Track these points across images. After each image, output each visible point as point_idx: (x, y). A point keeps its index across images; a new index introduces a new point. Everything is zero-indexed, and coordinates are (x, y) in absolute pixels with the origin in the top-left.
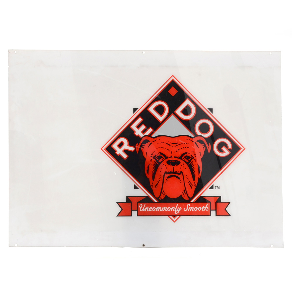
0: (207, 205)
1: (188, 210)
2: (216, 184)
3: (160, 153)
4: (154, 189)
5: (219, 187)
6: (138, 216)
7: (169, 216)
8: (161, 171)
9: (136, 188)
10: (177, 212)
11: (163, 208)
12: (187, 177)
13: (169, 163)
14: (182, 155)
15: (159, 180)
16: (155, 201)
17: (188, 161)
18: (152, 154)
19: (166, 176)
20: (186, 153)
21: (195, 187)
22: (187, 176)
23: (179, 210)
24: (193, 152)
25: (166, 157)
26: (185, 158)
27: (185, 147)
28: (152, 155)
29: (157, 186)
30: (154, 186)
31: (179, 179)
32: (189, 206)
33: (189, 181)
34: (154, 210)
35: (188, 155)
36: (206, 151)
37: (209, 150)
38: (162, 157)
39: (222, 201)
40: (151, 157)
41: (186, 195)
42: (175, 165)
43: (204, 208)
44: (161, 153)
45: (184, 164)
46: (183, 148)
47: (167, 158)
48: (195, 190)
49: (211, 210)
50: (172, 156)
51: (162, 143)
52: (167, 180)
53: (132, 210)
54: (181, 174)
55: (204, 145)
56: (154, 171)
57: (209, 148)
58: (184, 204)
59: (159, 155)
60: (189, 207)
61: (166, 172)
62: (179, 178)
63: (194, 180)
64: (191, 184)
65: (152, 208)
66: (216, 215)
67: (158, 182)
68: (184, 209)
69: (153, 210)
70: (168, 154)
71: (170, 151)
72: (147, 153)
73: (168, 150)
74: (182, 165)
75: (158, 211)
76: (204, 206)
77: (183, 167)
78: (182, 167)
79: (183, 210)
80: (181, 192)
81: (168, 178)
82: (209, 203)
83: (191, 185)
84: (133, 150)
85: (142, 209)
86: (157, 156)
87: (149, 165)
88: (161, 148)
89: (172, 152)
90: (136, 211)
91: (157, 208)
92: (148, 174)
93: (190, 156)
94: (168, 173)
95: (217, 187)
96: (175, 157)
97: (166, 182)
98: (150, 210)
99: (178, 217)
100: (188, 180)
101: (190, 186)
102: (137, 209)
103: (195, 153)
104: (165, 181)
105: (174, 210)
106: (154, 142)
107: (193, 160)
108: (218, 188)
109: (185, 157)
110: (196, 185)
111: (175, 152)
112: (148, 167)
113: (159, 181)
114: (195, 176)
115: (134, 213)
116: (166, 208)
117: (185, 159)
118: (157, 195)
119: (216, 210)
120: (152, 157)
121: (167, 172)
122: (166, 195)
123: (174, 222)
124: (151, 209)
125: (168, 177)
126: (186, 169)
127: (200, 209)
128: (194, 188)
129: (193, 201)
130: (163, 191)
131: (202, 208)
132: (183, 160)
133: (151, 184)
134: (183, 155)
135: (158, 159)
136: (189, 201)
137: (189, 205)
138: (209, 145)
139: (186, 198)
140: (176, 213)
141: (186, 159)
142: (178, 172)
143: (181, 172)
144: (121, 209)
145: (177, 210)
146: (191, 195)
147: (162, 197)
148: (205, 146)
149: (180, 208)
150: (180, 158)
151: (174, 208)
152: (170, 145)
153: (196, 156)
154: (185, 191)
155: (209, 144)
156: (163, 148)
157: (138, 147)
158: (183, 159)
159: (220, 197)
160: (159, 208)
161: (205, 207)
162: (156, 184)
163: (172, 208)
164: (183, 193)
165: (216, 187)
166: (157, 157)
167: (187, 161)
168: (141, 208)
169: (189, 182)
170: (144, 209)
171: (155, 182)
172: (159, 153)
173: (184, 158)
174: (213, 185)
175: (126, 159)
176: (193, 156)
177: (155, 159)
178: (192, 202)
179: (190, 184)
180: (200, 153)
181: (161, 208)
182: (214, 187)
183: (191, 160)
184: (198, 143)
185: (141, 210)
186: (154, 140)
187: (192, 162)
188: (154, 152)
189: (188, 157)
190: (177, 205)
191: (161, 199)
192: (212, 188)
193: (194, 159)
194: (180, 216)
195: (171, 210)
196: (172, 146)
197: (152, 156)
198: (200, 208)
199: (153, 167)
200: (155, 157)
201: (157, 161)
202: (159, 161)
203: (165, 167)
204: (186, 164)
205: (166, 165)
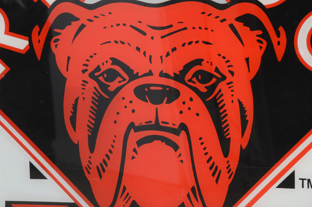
2: (302, 170)
3: (111, 59)
4: (93, 178)
8: (115, 122)
9: (35, 174)
12: (202, 143)
13: (142, 93)
14: (185, 67)
15: (111, 151)
17: (205, 90)
18: (87, 63)
19: (134, 136)
20: (199, 62)
21: (229, 178)
22: (201, 139)
24: (224, 58)
25: (133, 76)
26: (194, 79)
27: (194, 40)
28: (87, 65)
29: (104, 171)
30: (94, 171)
31: (176, 151)
33: (211, 158)
35: (205, 67)
36: (269, 53)
37: (280, 52)
38: (118, 74)
40: (84, 71)
41: (199, 206)
42: (161, 103)
44: (115, 61)
45: (191, 99)
46: (190, 43)
47: (136, 77)
48: (231, 187)
50: (150, 71)
51: (118, 25)
52: (135, 150)
54: (183, 133)
55: (260, 32)
56: (93, 122)
57: (279, 43)
59: (109, 66)
61: (132, 126)
62: (175, 147)
63: (226, 154)
64: (217, 167)
67: (107, 156)
70: (139, 64)
71: (144, 53)
72: (69, 58)
73: (138, 49)
74: (184, 103)
78: (184, 108)
80: (182, 194)
81: (139, 146)
83: (216, 172)
84: (23, 49)
86: (103, 69)
87: (77, 100)
88: (116, 42)
89: (151, 57)
93: (212, 71)
94: (138, 129)
95: (309, 180)
96: (163, 75)
97: (133, 158)
100: (206, 154)
101: (213, 175)
103: (228, 61)
104: (129, 153)
106: (90, 20)
107: (222, 86)
109: (196, 75)
110: (234, 170)
111: (161, 57)
112: (75, 107)
113: (109, 154)
114: (229, 138)
117: (195, 83)
120: (87, 73)
121: (137, 124)
122: (134, 202)
125: (140, 143)
126: (198, 115)
128: (225, 181)
130: (125, 188)
132: (190, 84)
133: (84, 163)
134: (188, 67)
135: (105, 79)
138: (278, 35)
141: (200, 81)
142: (170, 125)
143: (183, 127)
148: (265, 35)
150: (180, 77)
152: (145, 34)
153: (232, 73)
154: (196, 191)
155: (281, 29)
156: (123, 43)
157: (39, 37)
158: (190, 80)
162: (101, 164)
164: (188, 195)
165: (306, 182)
166: (102, 74)
167: (202, 88)
169: (208, 161)
171: (97, 158)
172: (110, 62)
173: (193, 77)
174: (293, 174)
175: (3, 79)
176: (225, 71)
177: (96, 79)
179: (211, 168)
180: (247, 60)
182: (298, 183)
183: (216, 85)
184: (239, 26)
186: (90, 14)
187: (220, 91)
188: (91, 57)
192: (289, 183)
193: (228, 80)
196: (152, 38)
197: (86, 70)
199: (92, 107)
200: (96, 74)
201: (104, 87)
202: (109, 88)
203: (131, 107)
204: (197, 99)
205: (131, 102)
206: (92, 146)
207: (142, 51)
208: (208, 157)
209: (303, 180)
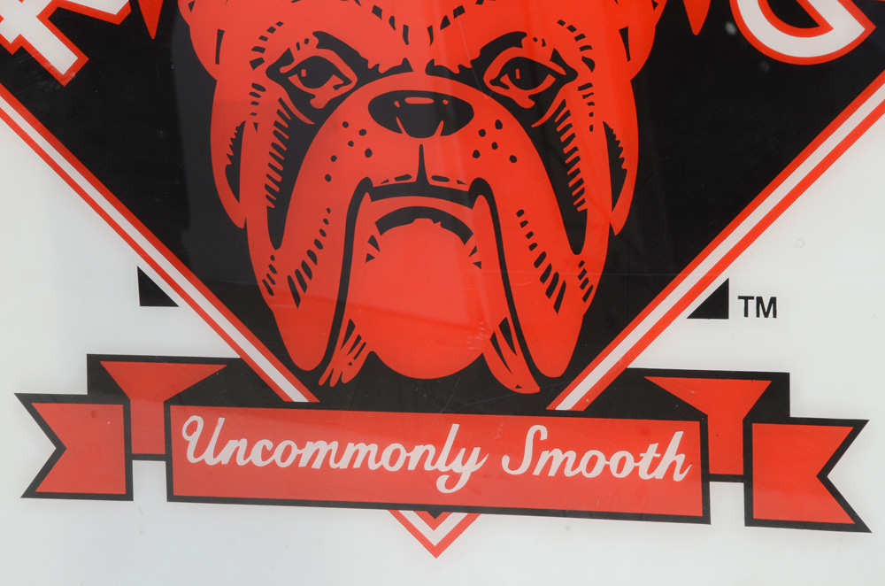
0: (678, 436)
1: (537, 472)
2: (744, 277)
3: (316, 34)
4: (279, 304)
5: (773, 301)
6: (172, 497)
7: (394, 507)
8: (328, 178)
9: (150, 295)
10: (454, 478)
11: (351, 448)
12: (524, 224)
13: (387, 111)
14: (483, 50)
15: (318, 244)
16: (295, 394)
17: (529, 104)
18: (262, 44)
19: (373, 210)
20: (515, 39)
21: (585, 299)
22: (520, 213)
23: (468, 466)
24: (572, 29)
25: (367, 74)
26: (505, 79)
28: (261, 50)
29: (304, 287)
30: (281, 285)
31: (465, 241)
32: (544, 436)
33: (543, 256)
34: (284, 459)
35: (530, 50)
36: (673, 16)
37: (697, 13)
38: (332, 70)
39: (794, 413)
40: (255, 63)
41: (517, 361)
42: (431, 133)
43: (655, 463)
44: (325, 40)
45: (499, 125)
47: (374, 74)
48: (588, 319)
49: (707, 477)
50: (405, 61)
52: (373, 241)
53: (130, 457)
54: (481, 201)
56: (279, 178)
58: (502, 422)
59: (311, 50)
60: (539, 446)
61: (365, 186)
62: (463, 233)
63: (577, 247)
64: (556, 276)
65: (269, 445)
66: (751, 520)
67: (311, 255)
68: (506, 460)
69: (277, 456)
70: (379, 47)
71: (392, 21)
72: (220, 33)
73: (377, 11)
74: (482, 133)
75: (317, 465)
76: (653, 448)
77: (495, 146)
78: (483, 145)
79: (494, 464)
80: (480, 337)
81: (382, 232)
82: (697, 424)
83: (554, 287)
84: (115, 13)
85: (198, 452)
86: (299, 58)
87: (240, 129)
89: (406, 28)
90: (163, 464)
91: (310, 447)
92: (237, 197)
93: (543, 57)
94: (380, 193)
95: (760, 300)
96: (433, 69)
97: (369, 258)
98: (256, 458)
99: (463, 515)
100: (533, 247)
101: (549, 293)
102: (168, 454)
103: (581, 37)
104: (361, 247)
105: (428, 467)
107: (569, 92)
108: (768, 307)
109: (508, 68)
110: (594, 281)
111: (430, 29)
112: (237, 144)
113: (315, 249)
114: (585, 211)
115: (149, 476)
116: (374, 448)
117: (506, 87)
118: (307, 347)
119: (746, 478)
120: (263, 68)
121: (376, 183)
122: (372, 356)
123: (436, 550)
124: (266, 454)
125: (385, 224)
126: (513, 159)
127: (622, 464)
128: (576, 307)
129: (569, 402)
130: (351, 326)
131: (637, 459)
132: (497, 89)
133: (261, 273)
134: (490, 51)
135: (302, 79)
136: (539, 404)
137: (538, 434)
139: (515, 376)
140: (449, 485)
141: (518, 84)
142: (452, 185)
143: (480, 188)
144: (53, 448)
145: (456, 466)
146: (553, 363)
147: (345, 367)
149: (476, 451)
150: (471, 75)
151: (431, 449)
153: (590, 64)
154: (511, 331)
158: (496, 82)
159: (778, 384)
160: (323, 446)
161: (662, 450)
162: (297, 272)
163: (419, 450)
164: (494, 339)
165: (752, 304)
166: (297, 70)
167: (523, 98)
168: (193, 440)
169: (537, 264)
170: (216, 453)
171: (289, 258)
172: (314, 41)
173: (502, 74)
174: (724, 288)
175: (73, 83)
176: (573, 58)
177: (282, 80)
178: (560, 407)
179: (543, 279)
180: (624, 33)
181: (334, 445)
182: (735, 306)
183: (553, 91)
185: (197, 454)
187: (563, 104)
188: (272, 30)
189: (529, 72)
190: (455, 428)
191: (333, 383)
192: (716, 307)
193: (579, 81)
194: (474, 511)
195: (412, 466)
197: (260, 61)
198: (623, 461)
199: (274, 145)
200: (284, 70)
201: (301, 100)
202: (313, 102)
203: (362, 144)
204: (512, 125)
205: (363, 132)
206: (276, 233)
207: (386, 16)
208: (536, 253)
209: (746, 299)
